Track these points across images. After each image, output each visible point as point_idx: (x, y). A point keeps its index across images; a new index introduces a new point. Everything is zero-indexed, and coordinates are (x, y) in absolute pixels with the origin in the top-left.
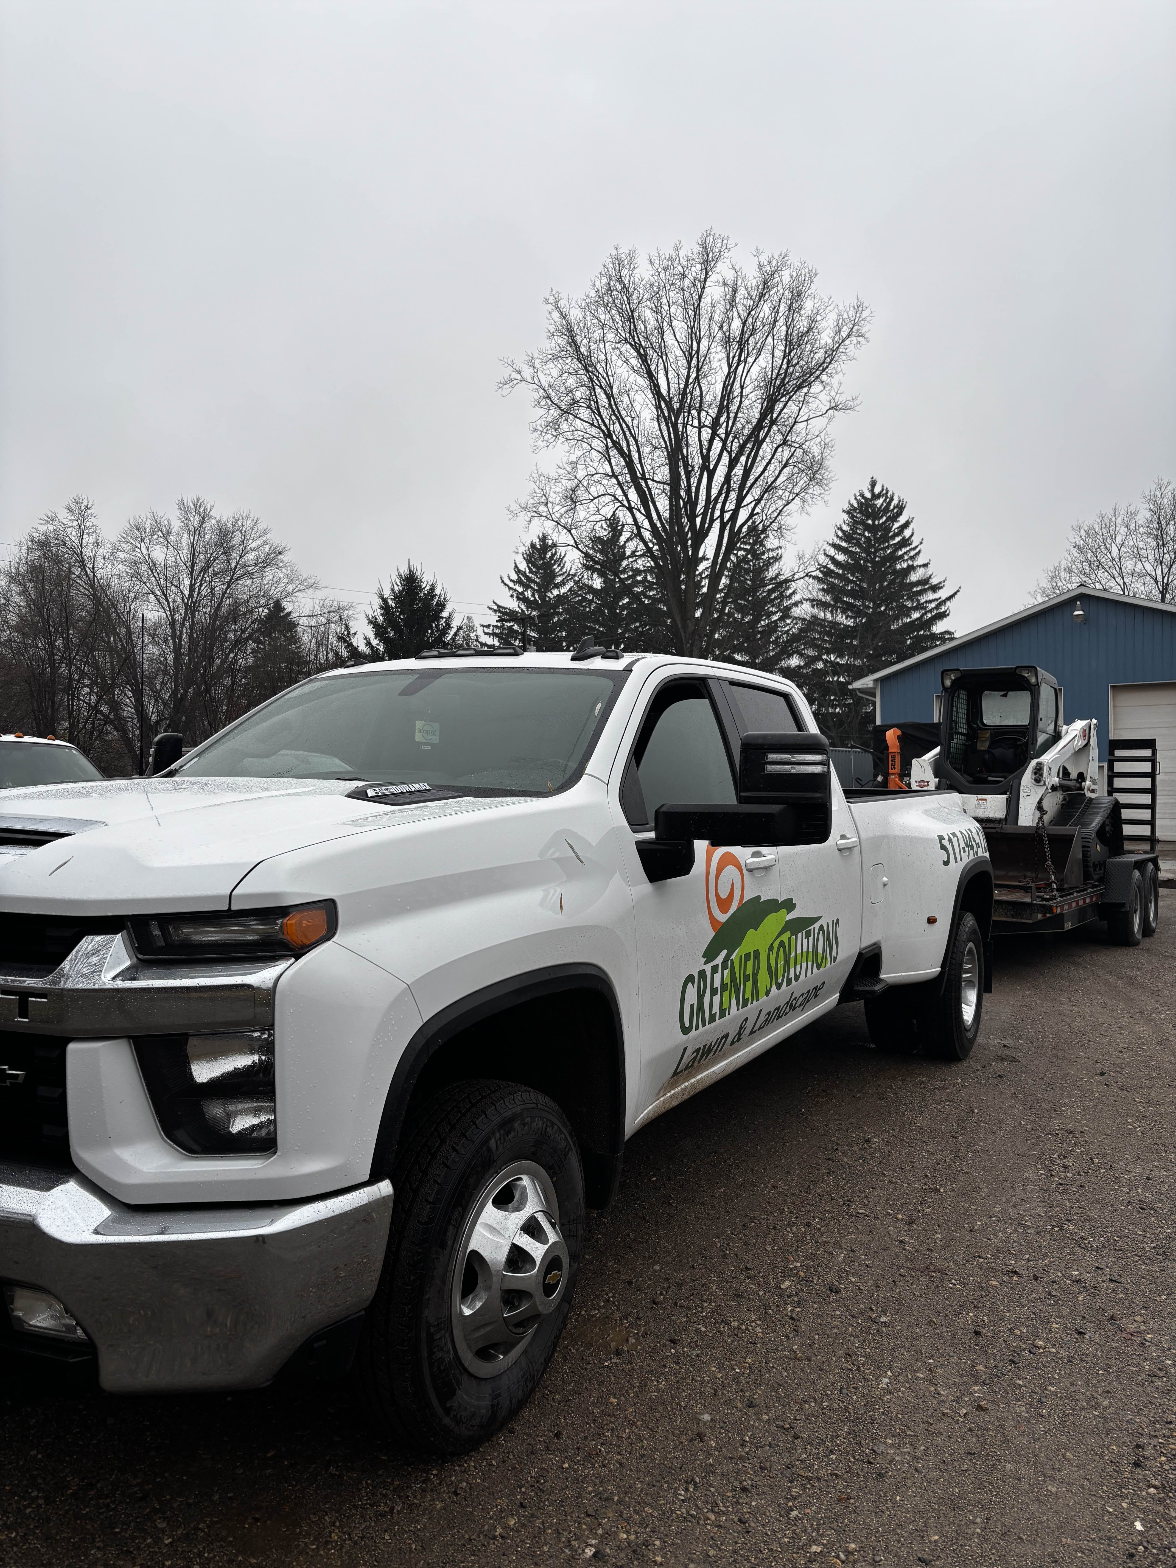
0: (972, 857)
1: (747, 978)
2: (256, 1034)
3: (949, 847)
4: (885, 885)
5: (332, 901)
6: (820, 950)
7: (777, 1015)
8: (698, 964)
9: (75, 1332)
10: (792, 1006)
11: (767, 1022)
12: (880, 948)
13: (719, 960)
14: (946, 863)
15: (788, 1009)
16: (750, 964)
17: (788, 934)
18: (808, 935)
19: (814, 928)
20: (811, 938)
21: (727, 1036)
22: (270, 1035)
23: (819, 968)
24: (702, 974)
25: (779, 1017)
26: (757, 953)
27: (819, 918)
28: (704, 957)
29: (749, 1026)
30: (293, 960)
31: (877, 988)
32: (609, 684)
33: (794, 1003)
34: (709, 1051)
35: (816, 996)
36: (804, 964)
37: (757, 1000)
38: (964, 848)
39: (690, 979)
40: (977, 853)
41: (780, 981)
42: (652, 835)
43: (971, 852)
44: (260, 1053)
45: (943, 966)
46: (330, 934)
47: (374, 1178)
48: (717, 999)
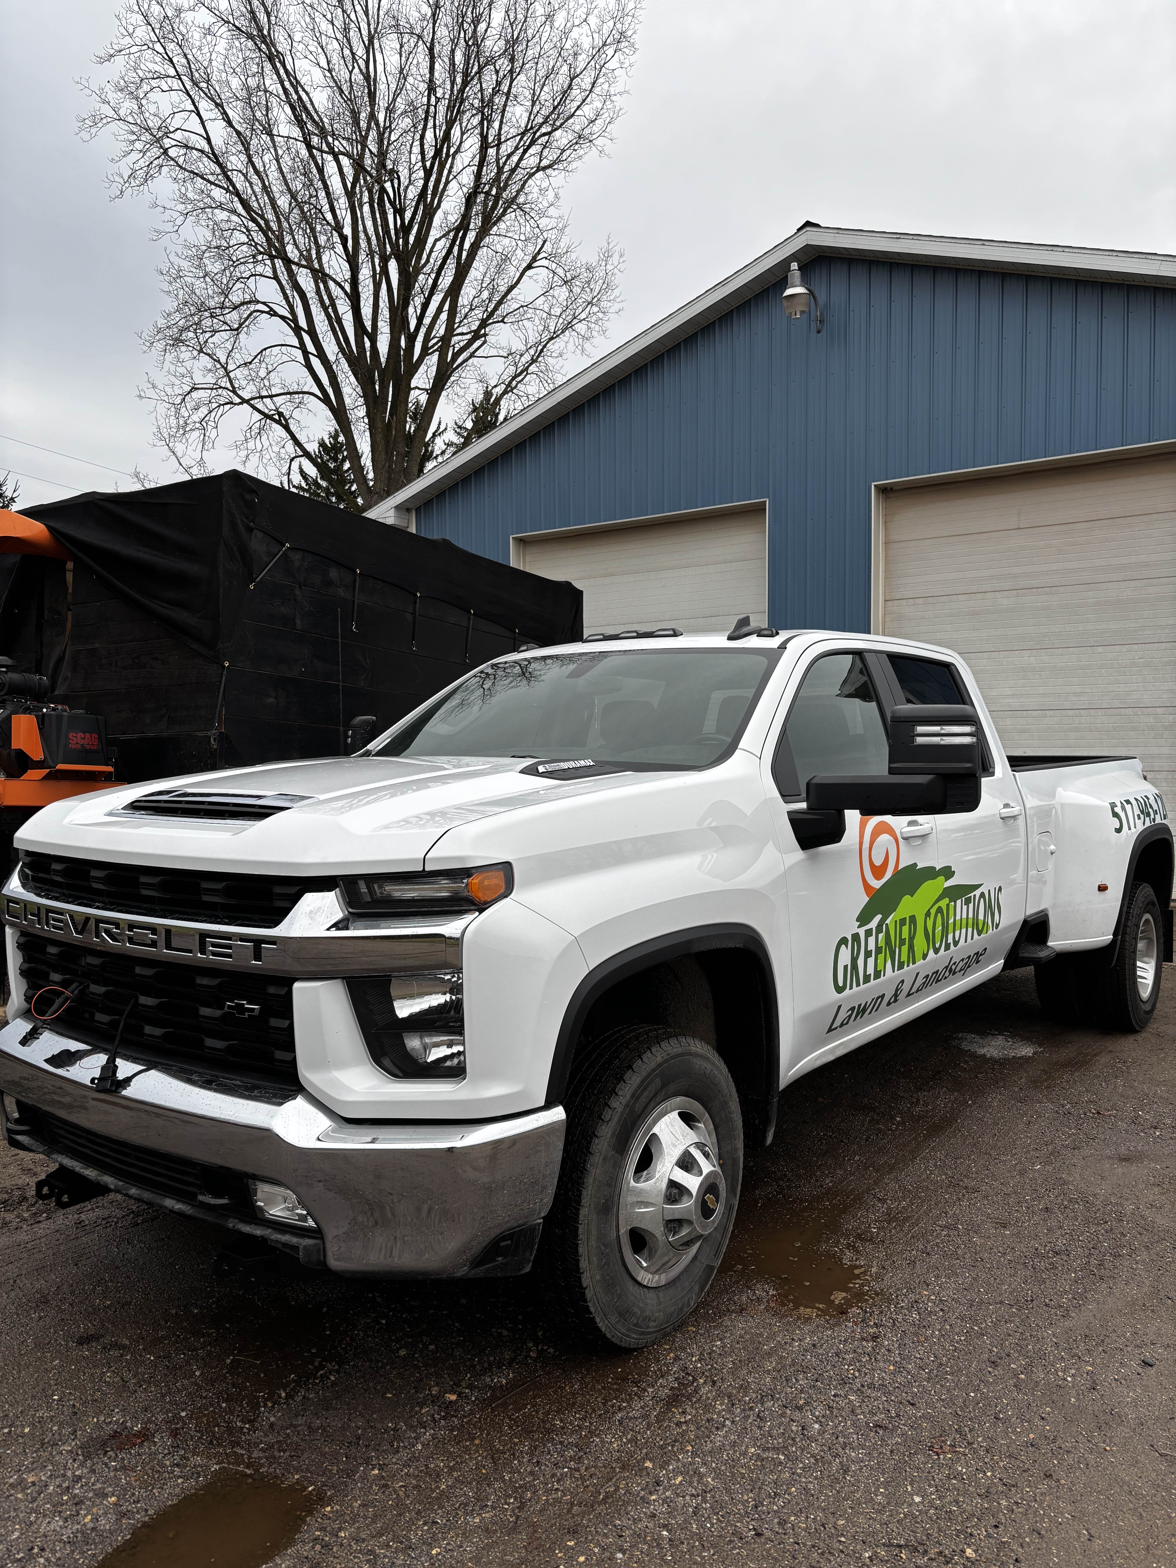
0: (1148, 824)
1: (902, 942)
2: (448, 977)
3: (1122, 815)
4: (1052, 853)
5: (508, 864)
6: (981, 917)
7: (935, 979)
8: (851, 928)
9: (306, 1221)
10: (951, 971)
11: (924, 985)
12: (1047, 916)
13: (873, 924)
14: (1119, 830)
15: (947, 973)
16: (905, 929)
17: (946, 900)
18: (968, 901)
19: (975, 896)
20: (971, 905)
21: (883, 996)
22: (459, 978)
23: (979, 934)
24: (856, 937)
25: (938, 981)
26: (913, 919)
27: (979, 886)
28: (857, 920)
29: (906, 988)
30: (477, 913)
31: (1043, 954)
32: (764, 661)
33: (954, 967)
34: (864, 1010)
35: (978, 962)
36: (964, 931)
37: (914, 963)
38: (1138, 815)
39: (843, 941)
40: (1154, 820)
41: (937, 946)
42: (803, 805)
43: (1147, 819)
44: (451, 993)
45: (1115, 934)
46: (508, 889)
47: (549, 1104)
48: (871, 961)
